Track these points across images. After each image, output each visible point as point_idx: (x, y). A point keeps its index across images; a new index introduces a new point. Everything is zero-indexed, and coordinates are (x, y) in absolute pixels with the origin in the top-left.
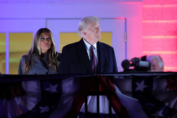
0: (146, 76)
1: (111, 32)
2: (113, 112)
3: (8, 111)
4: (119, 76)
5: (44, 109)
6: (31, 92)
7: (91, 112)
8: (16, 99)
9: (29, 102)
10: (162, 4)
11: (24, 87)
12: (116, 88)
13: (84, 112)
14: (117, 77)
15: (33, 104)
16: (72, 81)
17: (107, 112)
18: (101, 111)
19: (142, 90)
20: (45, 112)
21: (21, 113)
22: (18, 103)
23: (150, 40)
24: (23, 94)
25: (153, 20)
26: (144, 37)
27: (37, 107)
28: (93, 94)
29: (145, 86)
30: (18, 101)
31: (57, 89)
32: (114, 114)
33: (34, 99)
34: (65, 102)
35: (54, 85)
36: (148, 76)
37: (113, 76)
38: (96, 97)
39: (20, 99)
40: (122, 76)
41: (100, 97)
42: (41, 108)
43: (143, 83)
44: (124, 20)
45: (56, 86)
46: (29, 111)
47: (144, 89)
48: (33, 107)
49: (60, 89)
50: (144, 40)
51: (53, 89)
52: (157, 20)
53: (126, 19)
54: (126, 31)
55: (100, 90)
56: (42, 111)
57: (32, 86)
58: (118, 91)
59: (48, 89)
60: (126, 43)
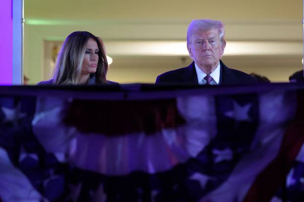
5: (222, 156)
8: (165, 133)
15: (200, 144)
21: (175, 161)
22: (170, 142)
24: (179, 122)
27: (207, 151)
34: (266, 140)
35: (242, 104)
39: (174, 133)
42: (215, 152)
45: (247, 108)
48: (201, 149)
49: (255, 113)
51: (242, 113)
56: (219, 159)
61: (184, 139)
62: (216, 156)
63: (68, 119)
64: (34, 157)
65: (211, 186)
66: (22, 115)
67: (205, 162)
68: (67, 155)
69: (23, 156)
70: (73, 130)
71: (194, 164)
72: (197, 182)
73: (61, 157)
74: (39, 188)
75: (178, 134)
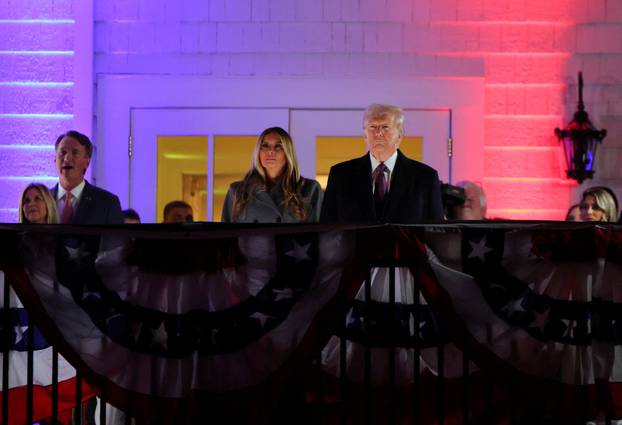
0: (489, 229)
1: (422, 138)
2: (423, 301)
3: (210, 297)
4: (435, 228)
5: (282, 294)
6: (257, 259)
7: (379, 300)
8: (226, 272)
9: (252, 280)
10: (523, 82)
11: (242, 249)
12: (429, 251)
13: (364, 299)
14: (432, 230)
15: (260, 283)
16: (340, 237)
17: (410, 301)
18: (398, 299)
19: (482, 257)
20: (284, 300)
21: (235, 300)
22: (230, 281)
23: (498, 153)
24: (240, 262)
25: (507, 113)
26: (486, 148)
28: (381, 265)
29: (489, 249)
30: (230, 276)
31: (308, 253)
32: (425, 306)
33: (264, 273)
34: (325, 280)
35: (302, 244)
36: (494, 229)
37: (424, 227)
38: (388, 269)
39: (234, 272)
40: (440, 228)
41: (397, 270)
42: (276, 291)
43: (483, 242)
44: (448, 113)
45: (307, 247)
46: (252, 297)
47: (486, 255)
48: (261, 288)
49: (314, 252)
50: (486, 154)
51: (302, 252)
52: (515, 113)
53: (450, 111)
54: (450, 137)
55: (397, 256)
56: (279, 298)
57: (259, 247)
58: (433, 258)
59: (290, 253)
60: (451, 158)
61: (245, 278)
62: (276, 294)
63: (129, 259)
64: (97, 295)
65: (271, 324)
66: (85, 254)
67: (264, 300)
68: (129, 294)
69: (86, 295)
70: (135, 269)
71: (253, 303)
72: (258, 320)
73: (123, 296)
74: (101, 326)
75: (237, 273)
